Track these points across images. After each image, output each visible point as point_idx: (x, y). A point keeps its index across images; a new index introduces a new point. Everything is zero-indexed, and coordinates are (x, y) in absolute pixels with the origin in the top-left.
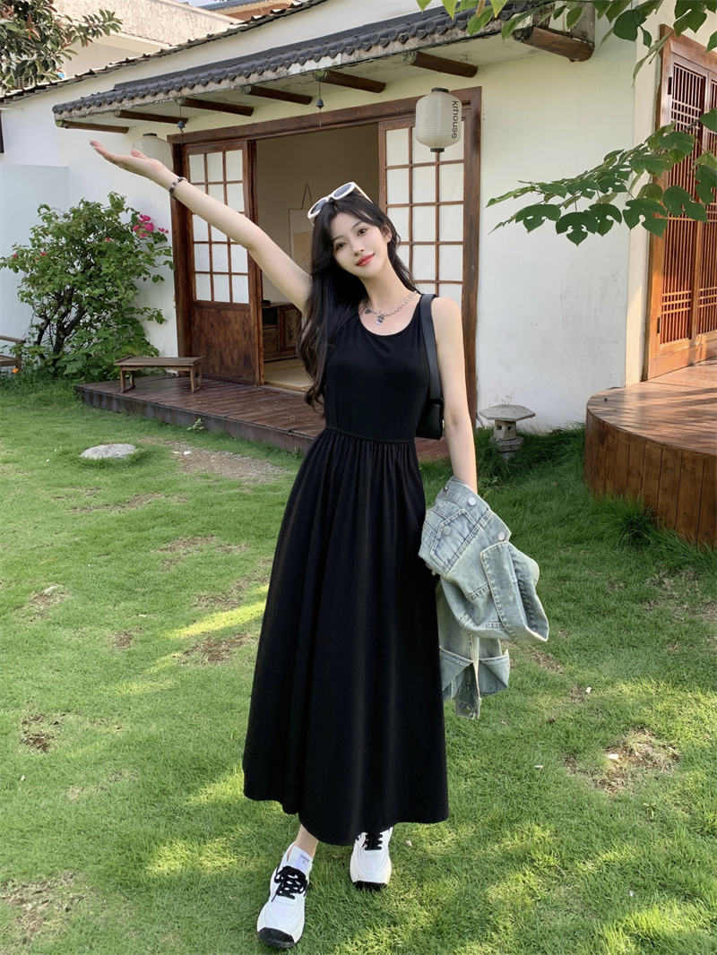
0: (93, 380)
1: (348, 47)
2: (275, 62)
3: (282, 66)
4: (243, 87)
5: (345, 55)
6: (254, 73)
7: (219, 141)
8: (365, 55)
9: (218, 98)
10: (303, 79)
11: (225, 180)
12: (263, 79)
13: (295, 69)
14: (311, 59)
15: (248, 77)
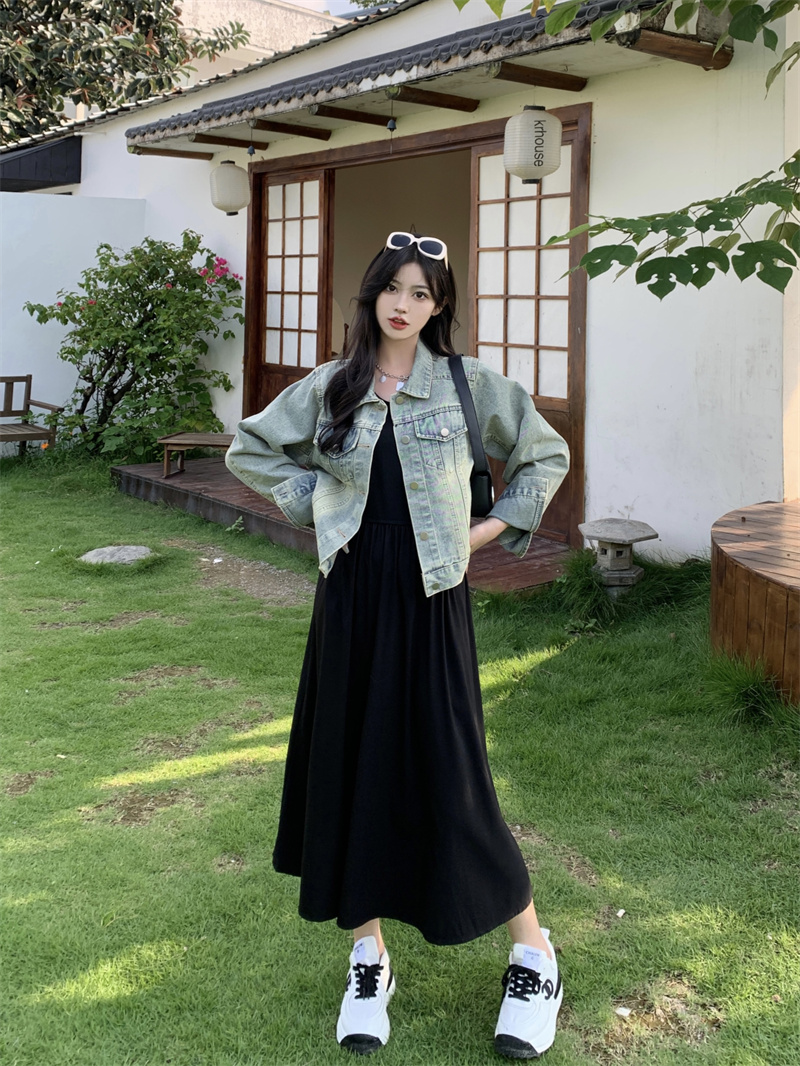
0: (138, 461)
1: (425, 59)
2: (344, 77)
3: (352, 81)
4: (310, 106)
5: (421, 67)
6: (322, 89)
7: (295, 170)
8: (443, 67)
9: (290, 119)
10: (376, 97)
11: (302, 215)
12: (331, 96)
13: (367, 85)
14: (383, 73)
15: (315, 95)
